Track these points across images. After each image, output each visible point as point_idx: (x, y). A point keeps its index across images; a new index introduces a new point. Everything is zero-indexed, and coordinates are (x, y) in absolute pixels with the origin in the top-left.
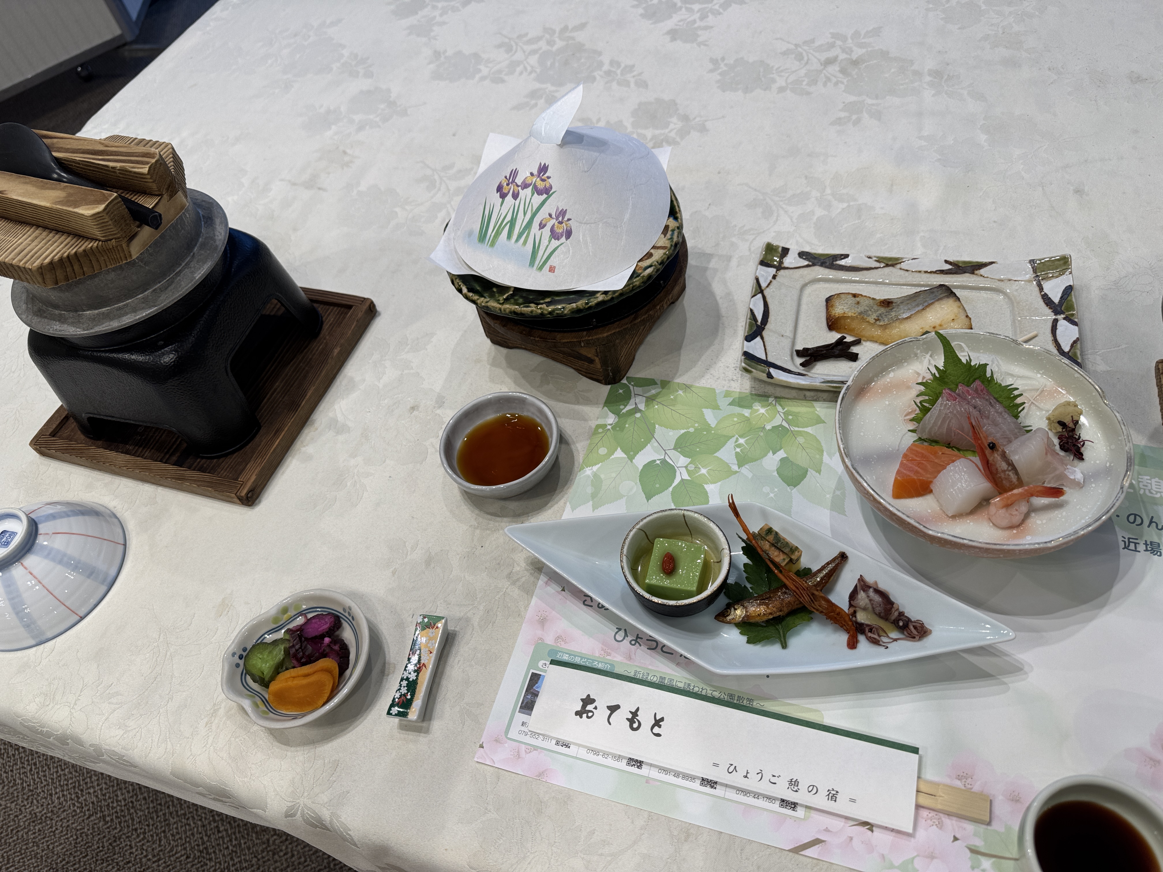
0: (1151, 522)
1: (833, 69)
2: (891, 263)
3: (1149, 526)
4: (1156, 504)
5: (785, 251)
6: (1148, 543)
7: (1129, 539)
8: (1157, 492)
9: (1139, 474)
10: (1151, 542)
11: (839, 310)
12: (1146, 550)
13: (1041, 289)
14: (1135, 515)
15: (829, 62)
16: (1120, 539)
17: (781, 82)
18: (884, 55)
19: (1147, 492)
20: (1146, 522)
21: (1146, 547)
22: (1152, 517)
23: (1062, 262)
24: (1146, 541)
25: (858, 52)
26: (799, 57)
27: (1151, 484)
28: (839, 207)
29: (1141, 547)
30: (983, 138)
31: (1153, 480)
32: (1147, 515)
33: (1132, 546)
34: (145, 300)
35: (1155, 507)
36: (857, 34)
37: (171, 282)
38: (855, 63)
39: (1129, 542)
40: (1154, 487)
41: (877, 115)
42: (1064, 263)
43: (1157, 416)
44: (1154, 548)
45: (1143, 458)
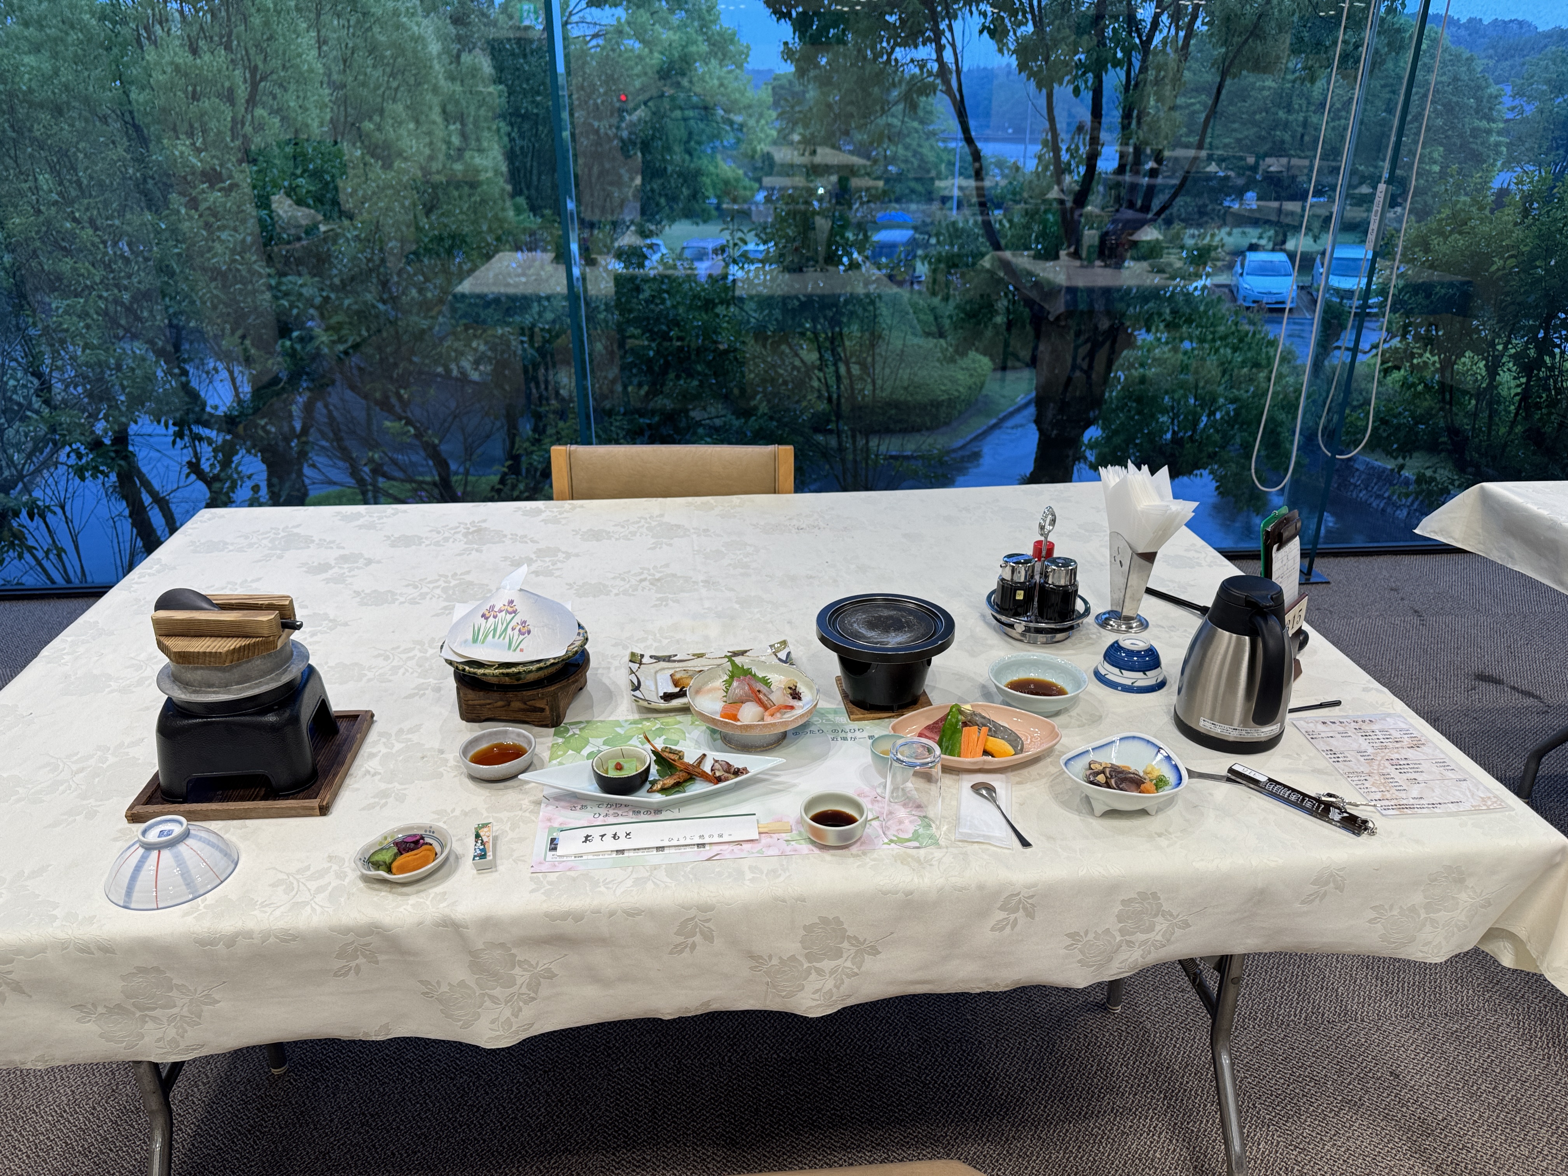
0: (842, 731)
1: (644, 584)
2: (700, 656)
4: (843, 725)
5: (642, 656)
6: (842, 738)
7: (833, 737)
8: (843, 722)
9: (834, 716)
11: (677, 676)
12: (842, 740)
13: (776, 656)
14: (836, 730)
15: (641, 581)
16: (829, 738)
17: (615, 591)
18: (674, 575)
19: (839, 722)
20: (840, 731)
22: (842, 729)
25: (658, 576)
26: (624, 580)
28: (665, 642)
29: (839, 739)
30: (737, 606)
31: (841, 718)
32: (840, 728)
33: (835, 740)
34: (272, 679)
36: (655, 567)
37: (285, 670)
38: (658, 580)
39: (833, 739)
40: (842, 720)
41: (677, 601)
42: (784, 643)
43: (839, 697)
44: (845, 739)
45: (835, 712)
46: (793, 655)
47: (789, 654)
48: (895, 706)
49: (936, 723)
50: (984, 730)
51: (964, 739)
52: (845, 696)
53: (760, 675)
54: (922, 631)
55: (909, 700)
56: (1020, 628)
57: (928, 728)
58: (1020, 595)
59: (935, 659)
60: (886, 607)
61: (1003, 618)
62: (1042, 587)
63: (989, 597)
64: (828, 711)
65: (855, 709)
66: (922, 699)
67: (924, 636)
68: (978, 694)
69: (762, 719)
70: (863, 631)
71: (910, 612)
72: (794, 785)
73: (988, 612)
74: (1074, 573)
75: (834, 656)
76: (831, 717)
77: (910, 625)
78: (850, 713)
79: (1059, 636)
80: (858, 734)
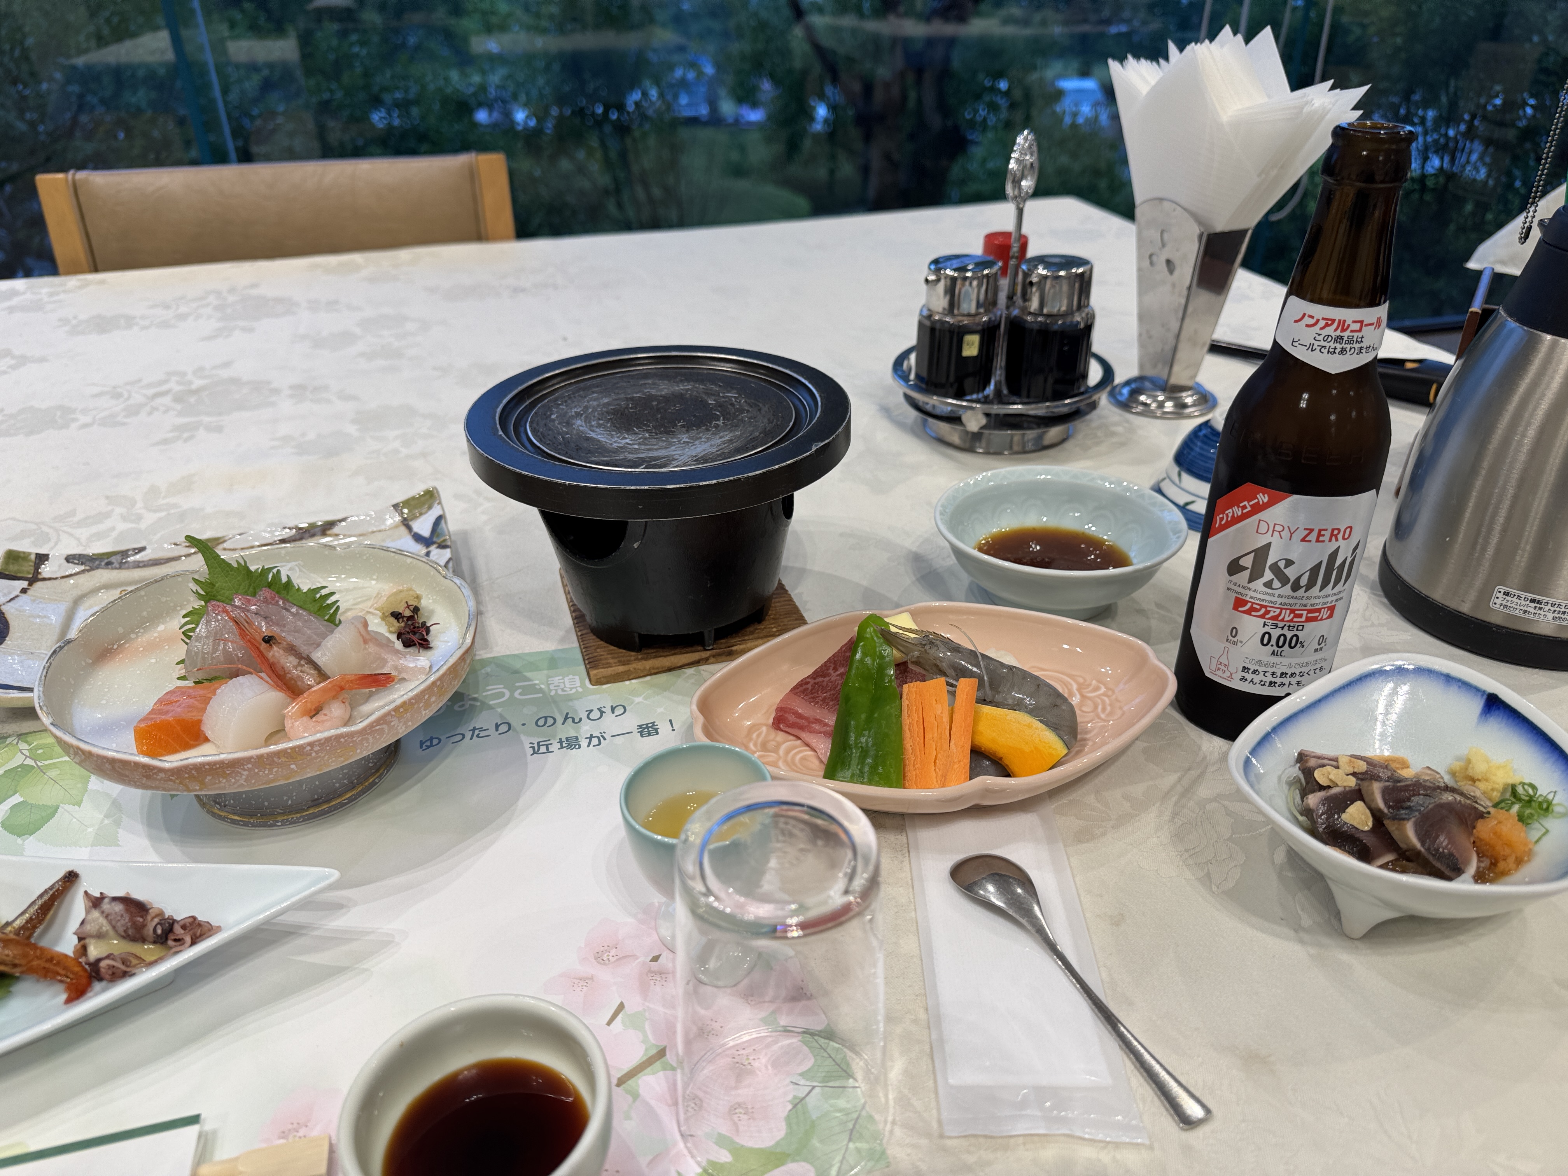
0: (566, 718)
1: (163, 400)
3: (563, 724)
4: (571, 700)
5: (42, 558)
6: (564, 739)
7: (538, 743)
8: (571, 689)
9: (549, 677)
10: (567, 739)
12: (562, 747)
13: (409, 528)
14: (546, 718)
15: (159, 395)
16: (527, 746)
17: (85, 420)
19: (560, 692)
20: (560, 720)
21: (561, 745)
22: (567, 714)
23: (427, 497)
24: (560, 739)
25: (200, 383)
26: (116, 396)
27: (564, 683)
29: (555, 746)
30: (353, 428)
31: (566, 679)
32: (560, 712)
33: (543, 749)
35: (570, 703)
36: (200, 369)
38: (195, 392)
39: (539, 746)
40: (568, 685)
41: (219, 429)
42: (430, 497)
43: (567, 620)
44: (572, 743)
45: (553, 662)
46: (453, 525)
47: (439, 519)
48: (709, 634)
49: (821, 672)
50: (966, 686)
51: (909, 720)
52: (579, 618)
53: (304, 583)
54: (763, 422)
55: (743, 612)
56: (974, 421)
57: (803, 689)
58: (971, 347)
59: (800, 497)
60: (663, 375)
61: (934, 402)
62: (1016, 327)
63: (898, 363)
64: (532, 662)
65: (604, 650)
66: (777, 606)
67: (767, 434)
68: (907, 579)
69: (279, 732)
70: (601, 436)
71: (728, 381)
72: (385, 943)
73: (897, 391)
74: (1084, 284)
75: (532, 514)
76: (538, 678)
77: (729, 415)
78: (591, 662)
79: (1054, 433)
80: (611, 724)
